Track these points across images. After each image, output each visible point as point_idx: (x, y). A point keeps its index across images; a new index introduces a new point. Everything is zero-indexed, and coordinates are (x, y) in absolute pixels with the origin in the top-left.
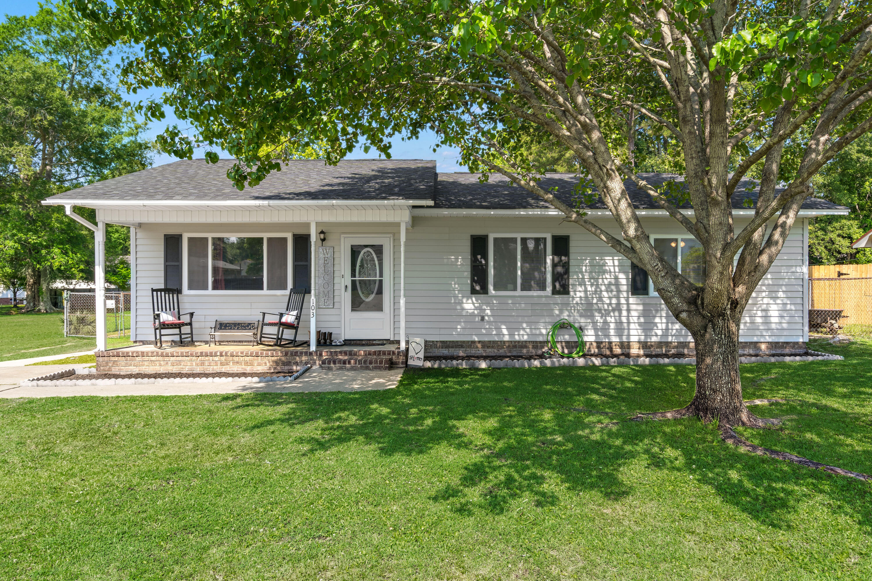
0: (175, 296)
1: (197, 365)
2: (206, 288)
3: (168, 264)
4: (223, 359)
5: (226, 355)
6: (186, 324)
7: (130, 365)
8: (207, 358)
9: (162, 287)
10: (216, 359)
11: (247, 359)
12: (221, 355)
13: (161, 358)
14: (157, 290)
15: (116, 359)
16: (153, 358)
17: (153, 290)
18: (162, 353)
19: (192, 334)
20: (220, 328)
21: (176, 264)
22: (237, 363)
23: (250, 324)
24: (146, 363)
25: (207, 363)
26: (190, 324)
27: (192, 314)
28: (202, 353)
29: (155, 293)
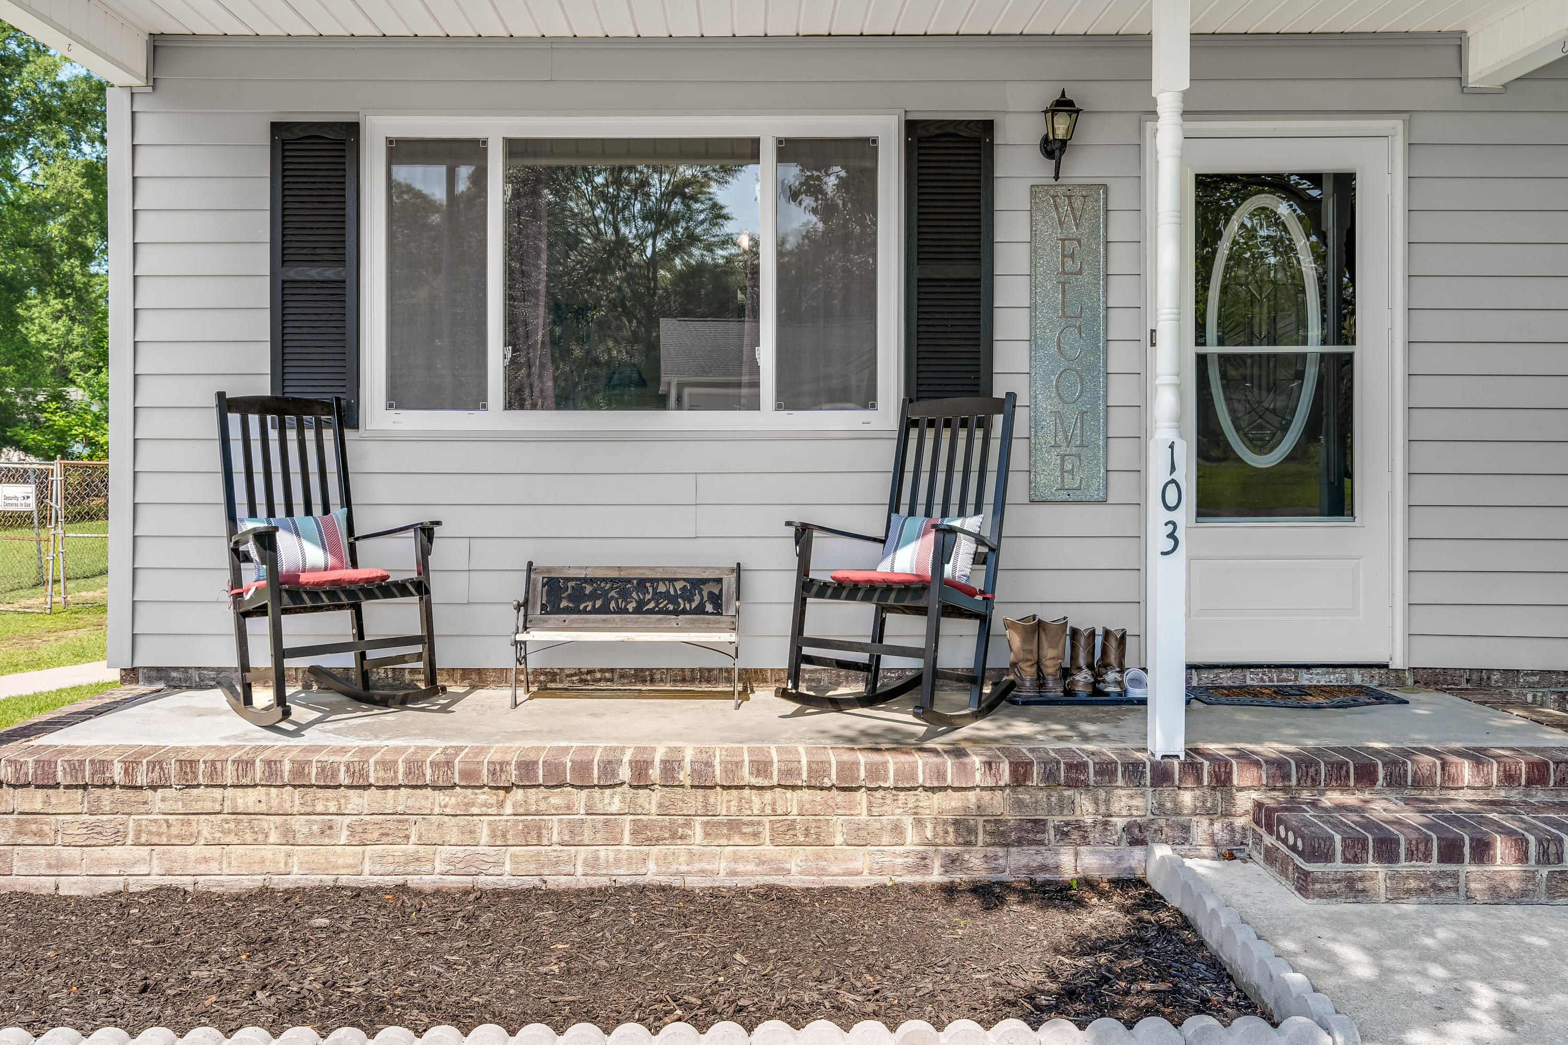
0: (329, 435)
1: (500, 838)
2: (478, 402)
3: (292, 273)
4: (650, 801)
5: (670, 781)
6: (401, 589)
7: (118, 838)
8: (557, 799)
9: (263, 388)
10: (613, 802)
11: (791, 801)
12: (641, 783)
13: (291, 799)
14: (244, 405)
15: (35, 800)
16: (248, 799)
17: (226, 404)
18: (300, 768)
19: (428, 638)
20: (552, 607)
21: (330, 273)
22: (734, 826)
23: (697, 583)
24: (205, 827)
25: (555, 828)
26: (421, 588)
27: (426, 532)
28: (527, 767)
29: (234, 419)
